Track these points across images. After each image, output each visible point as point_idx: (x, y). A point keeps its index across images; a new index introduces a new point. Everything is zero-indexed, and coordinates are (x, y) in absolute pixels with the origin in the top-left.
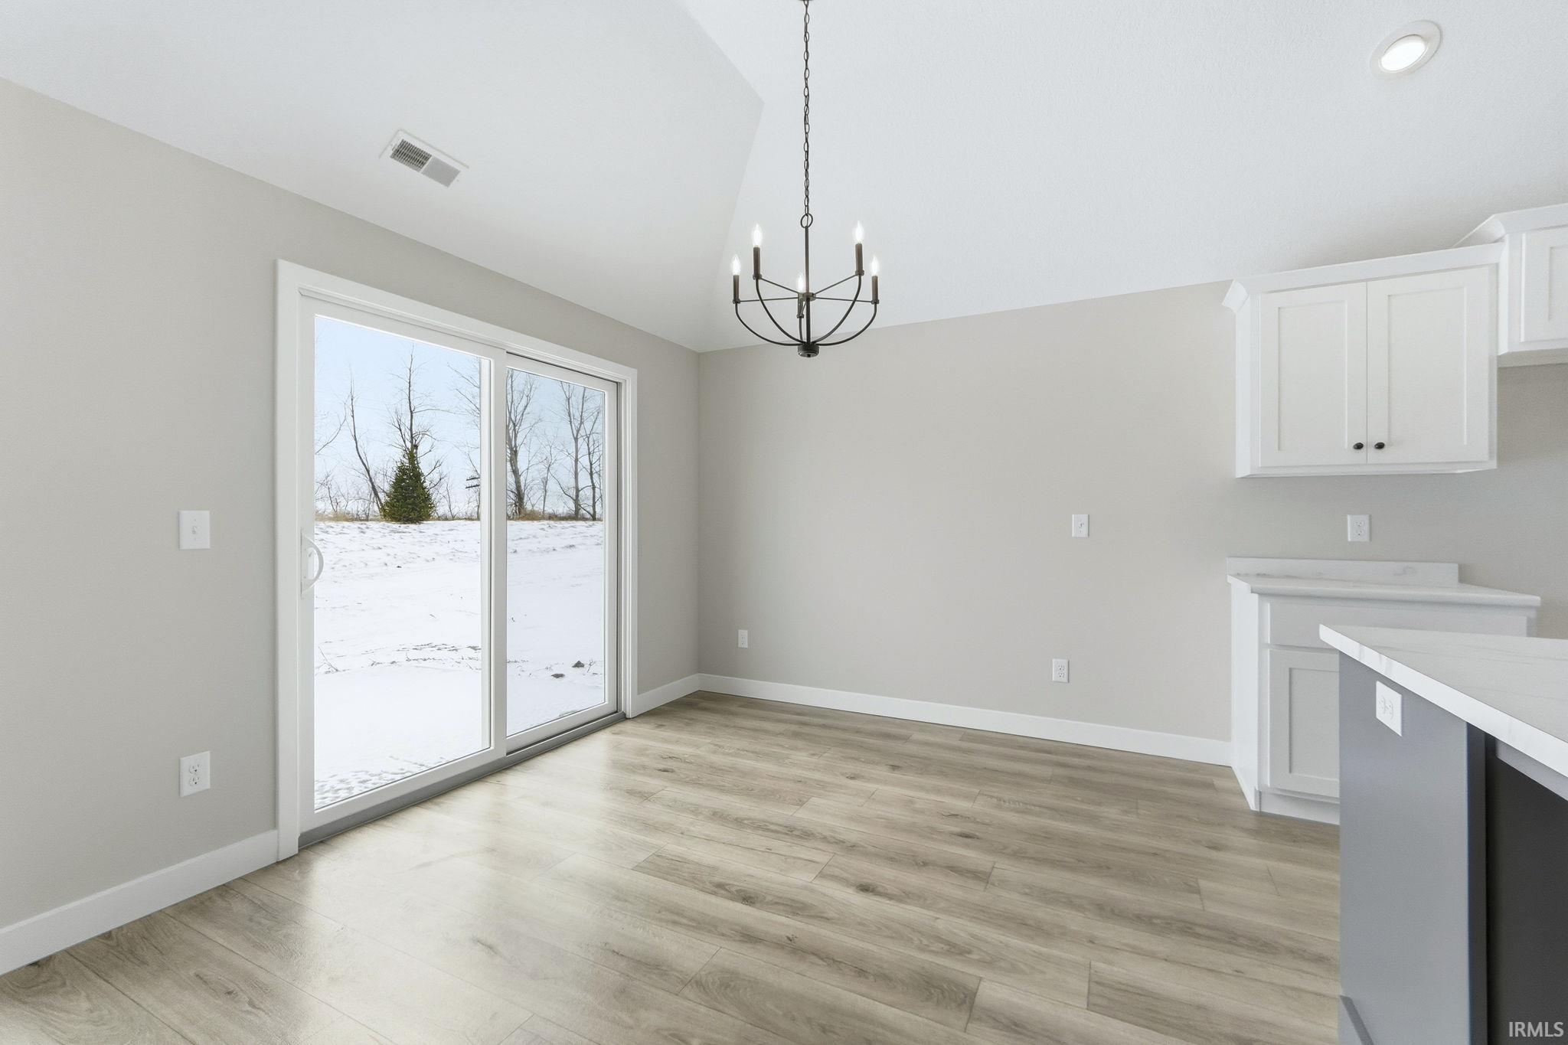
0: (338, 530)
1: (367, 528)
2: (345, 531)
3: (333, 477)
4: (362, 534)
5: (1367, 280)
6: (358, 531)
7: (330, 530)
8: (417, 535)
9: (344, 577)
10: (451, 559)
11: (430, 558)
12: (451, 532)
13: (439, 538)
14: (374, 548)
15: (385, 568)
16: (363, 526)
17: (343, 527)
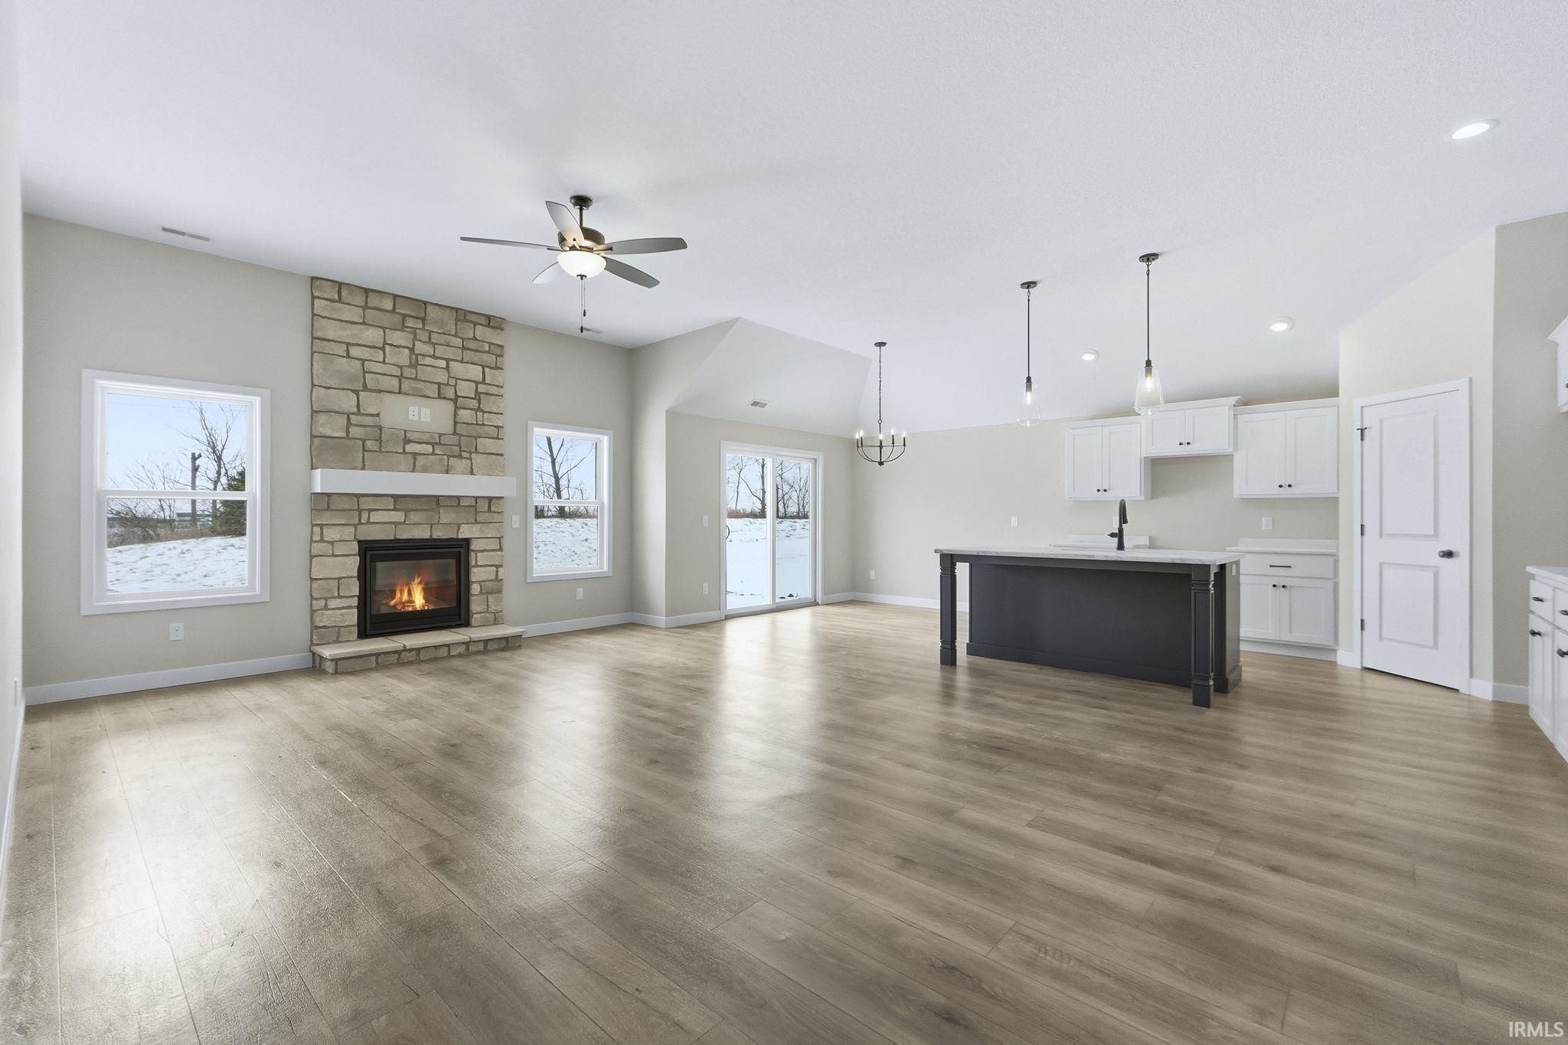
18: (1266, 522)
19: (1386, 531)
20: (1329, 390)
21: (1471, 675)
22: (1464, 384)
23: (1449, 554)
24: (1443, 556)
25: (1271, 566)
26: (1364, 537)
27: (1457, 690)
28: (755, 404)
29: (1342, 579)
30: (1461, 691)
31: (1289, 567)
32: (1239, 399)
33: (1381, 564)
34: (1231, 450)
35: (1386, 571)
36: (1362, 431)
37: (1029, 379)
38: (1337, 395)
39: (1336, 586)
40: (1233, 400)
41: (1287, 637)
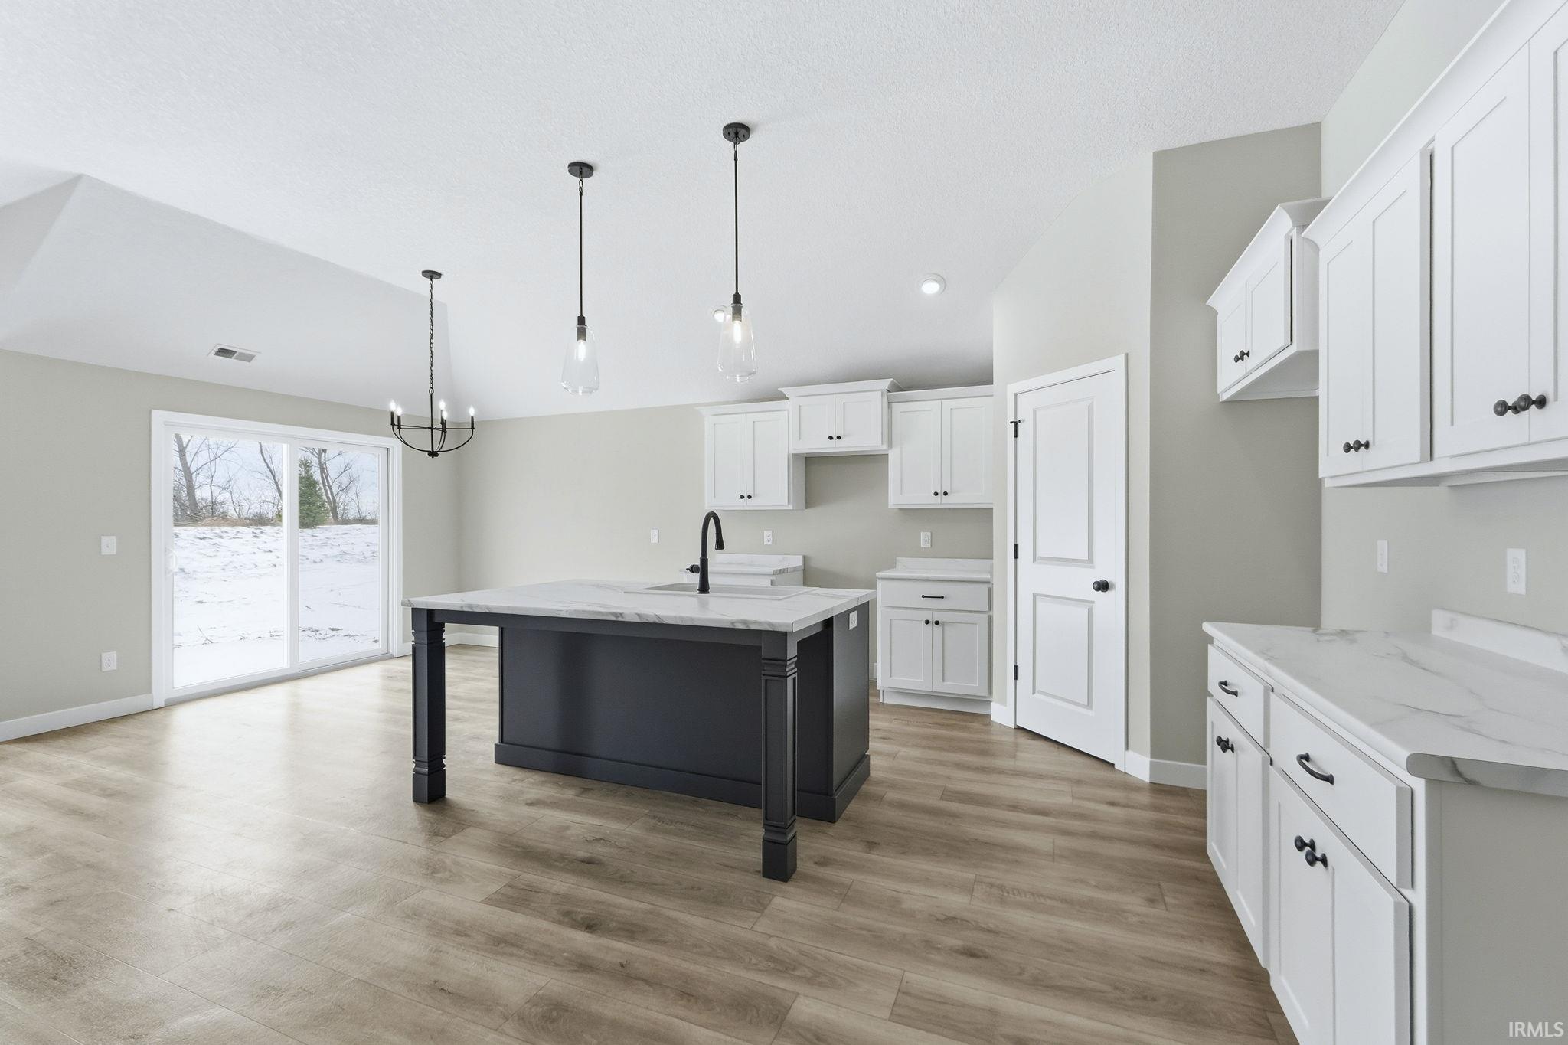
0: (232, 535)
1: (262, 532)
2: (239, 535)
3: (236, 480)
4: (256, 539)
5: (746, 413)
6: (252, 535)
7: (224, 535)
8: (309, 539)
9: (234, 576)
10: (339, 561)
11: (318, 560)
12: (344, 536)
13: (330, 541)
14: (265, 552)
15: (274, 568)
16: (258, 531)
17: (238, 532)
18: (925, 539)
19: (1040, 553)
20: (983, 377)
21: (1127, 748)
22: (1121, 358)
23: (1103, 586)
24: (1098, 589)
25: (924, 597)
26: (1018, 560)
27: (1113, 765)
28: (223, 352)
29: (996, 613)
30: (1116, 767)
31: (942, 597)
32: (892, 382)
33: (1035, 596)
34: (885, 447)
35: (1040, 604)
36: (1016, 424)
37: (581, 320)
38: (991, 382)
39: (990, 620)
40: (886, 383)
41: (940, 687)
